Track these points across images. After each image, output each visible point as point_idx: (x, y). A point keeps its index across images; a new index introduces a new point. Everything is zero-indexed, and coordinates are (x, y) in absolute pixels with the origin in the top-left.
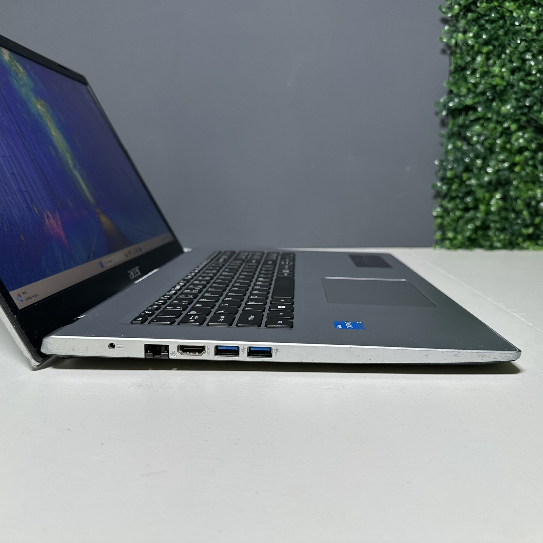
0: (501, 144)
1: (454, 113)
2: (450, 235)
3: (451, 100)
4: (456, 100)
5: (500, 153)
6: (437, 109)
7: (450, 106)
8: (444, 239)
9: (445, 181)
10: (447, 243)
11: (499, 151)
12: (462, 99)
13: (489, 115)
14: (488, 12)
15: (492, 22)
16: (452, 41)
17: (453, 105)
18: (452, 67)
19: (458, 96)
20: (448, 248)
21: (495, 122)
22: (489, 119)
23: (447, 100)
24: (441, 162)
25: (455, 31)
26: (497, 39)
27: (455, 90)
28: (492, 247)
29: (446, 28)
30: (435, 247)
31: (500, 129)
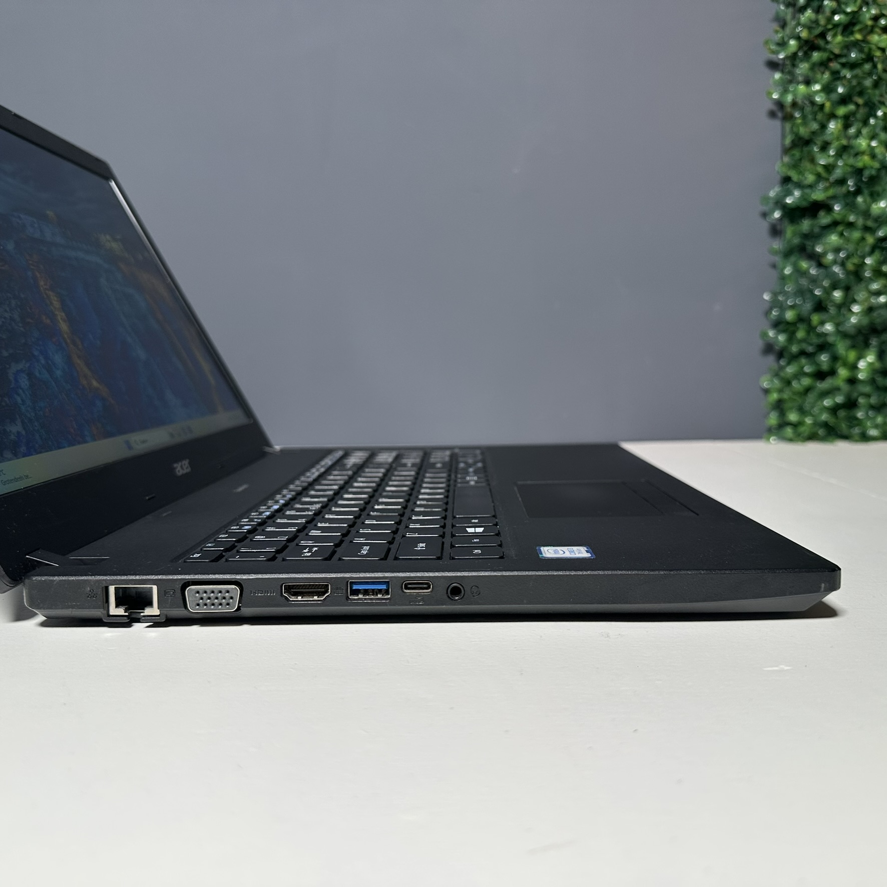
0: (874, 264)
1: (793, 214)
2: (793, 417)
3: (789, 193)
4: (797, 193)
5: (871, 280)
6: (765, 208)
7: (787, 203)
8: (783, 424)
9: (781, 327)
10: (789, 431)
11: (870, 278)
12: (808, 191)
13: (852, 218)
14: (845, 51)
15: (853, 66)
16: (787, 97)
17: (793, 202)
18: (788, 141)
19: (799, 185)
20: (791, 440)
21: (862, 229)
22: (851, 225)
23: (782, 194)
24: (775, 294)
25: (791, 82)
26: (861, 94)
27: (795, 177)
28: (865, 438)
29: (777, 76)
30: (768, 439)
31: (870, 240)
